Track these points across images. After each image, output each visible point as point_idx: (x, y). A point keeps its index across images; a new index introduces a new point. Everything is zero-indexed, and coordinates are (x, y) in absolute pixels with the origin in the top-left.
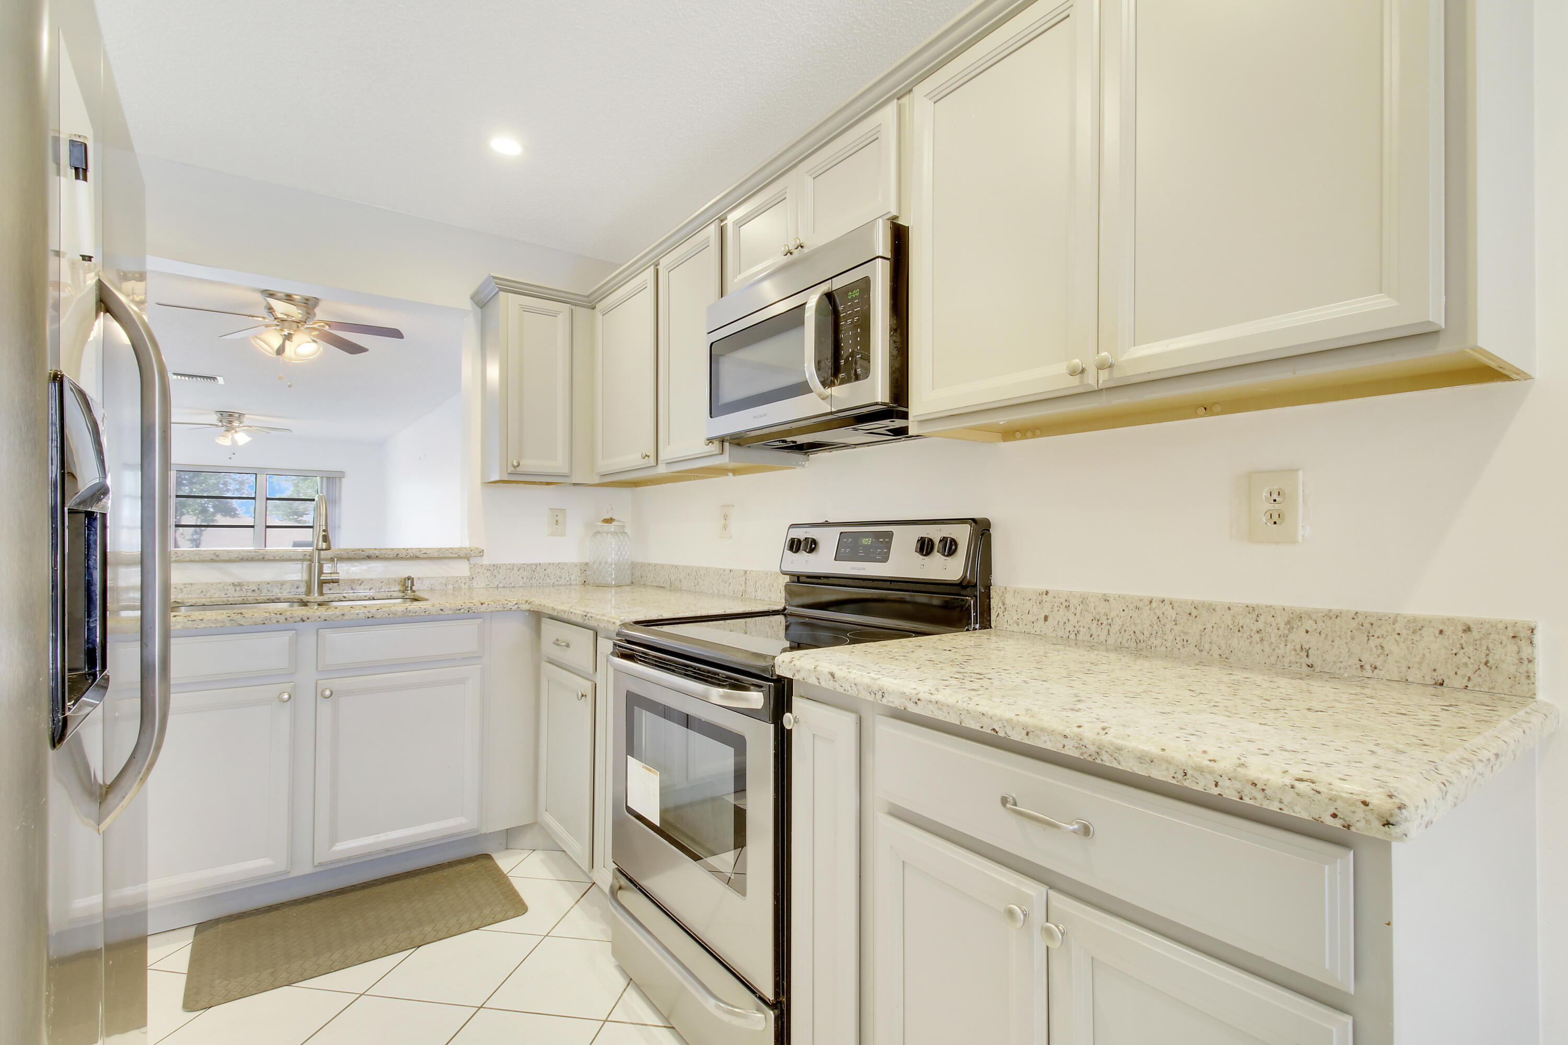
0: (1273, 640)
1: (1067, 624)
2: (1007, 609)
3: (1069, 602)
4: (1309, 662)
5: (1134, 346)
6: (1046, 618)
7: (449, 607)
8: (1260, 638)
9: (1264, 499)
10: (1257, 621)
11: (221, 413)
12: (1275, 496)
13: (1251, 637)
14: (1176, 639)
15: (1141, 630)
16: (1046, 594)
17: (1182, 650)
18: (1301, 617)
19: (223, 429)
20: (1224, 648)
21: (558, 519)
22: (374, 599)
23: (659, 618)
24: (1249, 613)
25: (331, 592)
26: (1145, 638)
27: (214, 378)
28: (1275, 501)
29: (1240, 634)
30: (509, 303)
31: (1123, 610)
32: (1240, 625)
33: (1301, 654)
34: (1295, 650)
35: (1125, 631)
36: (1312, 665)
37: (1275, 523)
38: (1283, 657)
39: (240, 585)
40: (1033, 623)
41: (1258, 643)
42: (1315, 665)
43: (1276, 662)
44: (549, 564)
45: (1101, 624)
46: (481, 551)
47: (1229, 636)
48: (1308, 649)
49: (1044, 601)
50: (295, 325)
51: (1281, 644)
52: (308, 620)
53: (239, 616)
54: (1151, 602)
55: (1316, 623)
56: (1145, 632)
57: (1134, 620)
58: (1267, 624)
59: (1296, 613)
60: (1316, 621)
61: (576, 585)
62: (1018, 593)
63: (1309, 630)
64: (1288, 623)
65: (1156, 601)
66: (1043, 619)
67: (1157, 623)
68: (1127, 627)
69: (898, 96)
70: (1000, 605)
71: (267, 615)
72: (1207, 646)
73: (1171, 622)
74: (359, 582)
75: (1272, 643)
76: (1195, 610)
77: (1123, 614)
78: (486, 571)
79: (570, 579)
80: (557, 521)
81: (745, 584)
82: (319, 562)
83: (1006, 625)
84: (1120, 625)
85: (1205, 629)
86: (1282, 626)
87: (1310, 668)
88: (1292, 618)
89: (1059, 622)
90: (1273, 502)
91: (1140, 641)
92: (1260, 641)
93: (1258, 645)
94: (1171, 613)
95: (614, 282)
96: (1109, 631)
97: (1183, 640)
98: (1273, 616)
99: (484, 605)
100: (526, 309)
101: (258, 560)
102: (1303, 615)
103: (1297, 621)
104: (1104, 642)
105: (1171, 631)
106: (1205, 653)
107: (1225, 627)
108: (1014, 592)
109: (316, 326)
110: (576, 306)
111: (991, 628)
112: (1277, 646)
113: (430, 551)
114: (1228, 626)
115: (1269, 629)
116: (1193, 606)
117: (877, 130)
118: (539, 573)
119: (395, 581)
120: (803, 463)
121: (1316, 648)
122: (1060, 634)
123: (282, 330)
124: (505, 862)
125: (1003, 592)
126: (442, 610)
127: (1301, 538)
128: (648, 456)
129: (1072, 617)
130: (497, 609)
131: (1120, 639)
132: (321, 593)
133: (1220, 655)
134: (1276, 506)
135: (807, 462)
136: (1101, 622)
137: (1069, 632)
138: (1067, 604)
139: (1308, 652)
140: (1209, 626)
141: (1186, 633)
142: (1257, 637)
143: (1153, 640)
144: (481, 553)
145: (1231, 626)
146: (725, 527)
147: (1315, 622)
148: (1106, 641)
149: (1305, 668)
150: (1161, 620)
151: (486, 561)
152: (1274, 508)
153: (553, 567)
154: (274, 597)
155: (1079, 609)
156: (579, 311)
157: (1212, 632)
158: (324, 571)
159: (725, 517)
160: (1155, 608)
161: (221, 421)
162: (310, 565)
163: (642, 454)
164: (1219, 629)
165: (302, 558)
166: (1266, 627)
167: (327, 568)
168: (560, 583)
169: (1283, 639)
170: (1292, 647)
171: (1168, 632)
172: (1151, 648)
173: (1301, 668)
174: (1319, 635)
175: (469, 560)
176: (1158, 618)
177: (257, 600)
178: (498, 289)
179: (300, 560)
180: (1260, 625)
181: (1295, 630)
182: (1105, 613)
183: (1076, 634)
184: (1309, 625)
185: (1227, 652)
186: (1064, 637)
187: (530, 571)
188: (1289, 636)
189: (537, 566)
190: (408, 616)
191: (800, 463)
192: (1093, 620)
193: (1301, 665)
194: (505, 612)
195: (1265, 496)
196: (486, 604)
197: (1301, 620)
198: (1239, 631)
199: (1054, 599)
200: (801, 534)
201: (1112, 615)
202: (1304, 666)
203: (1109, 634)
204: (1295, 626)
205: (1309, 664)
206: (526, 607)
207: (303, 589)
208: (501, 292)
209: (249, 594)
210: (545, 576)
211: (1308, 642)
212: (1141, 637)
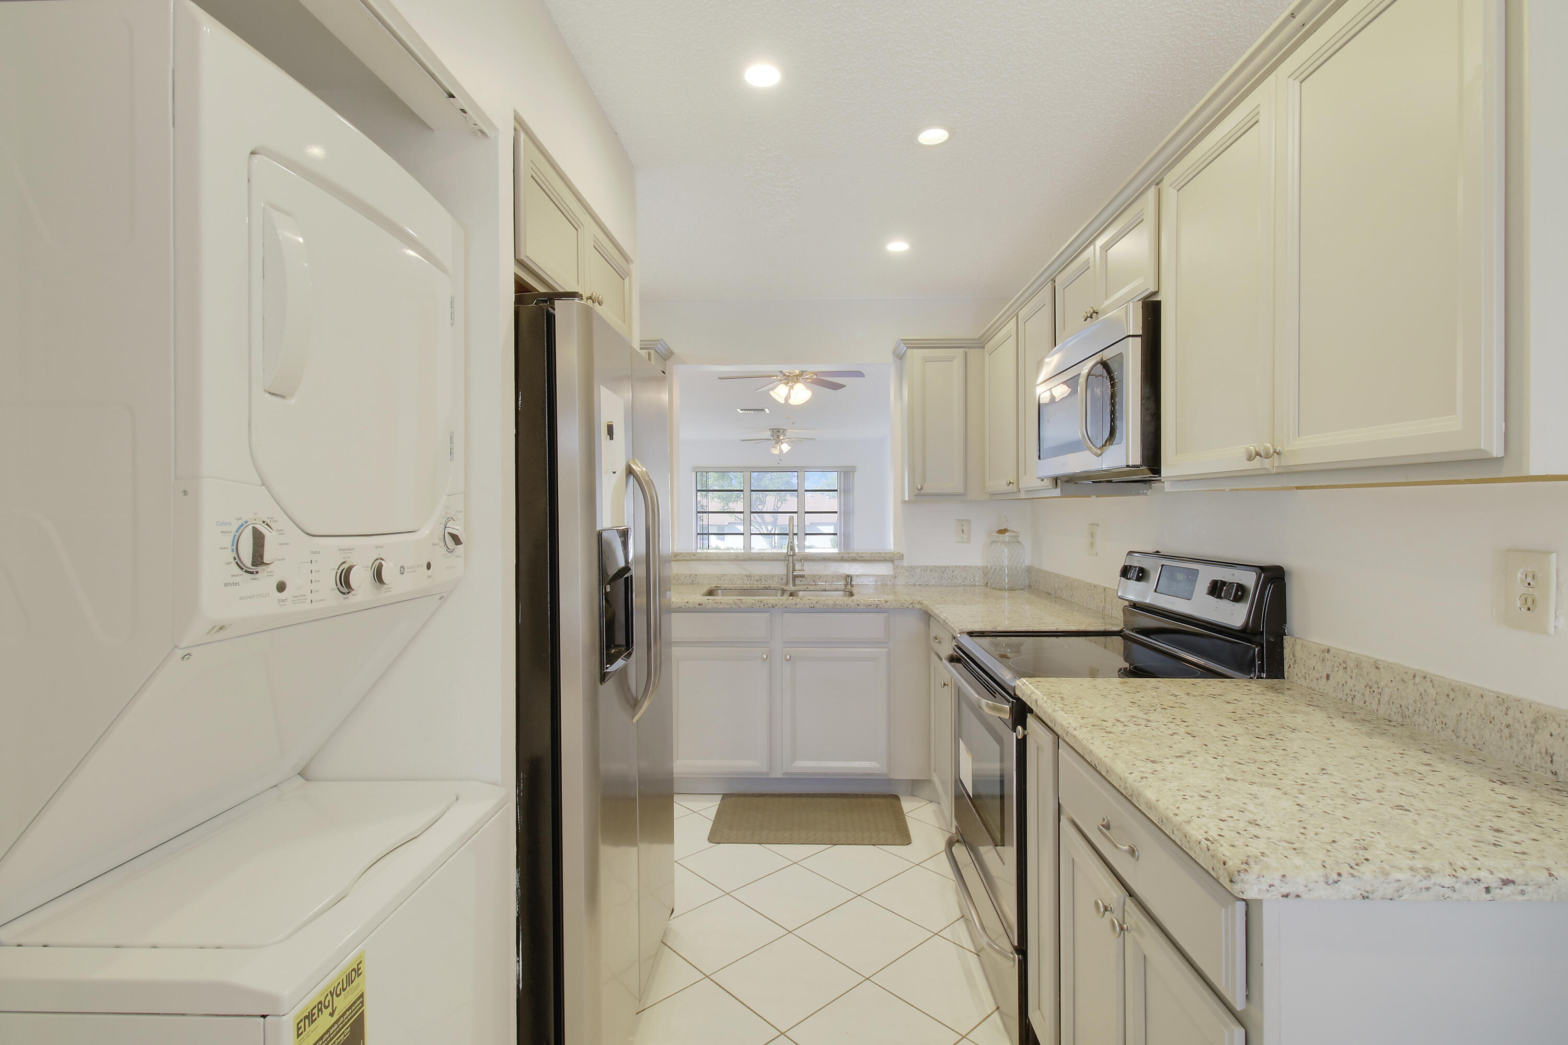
0: (1521, 738)
1: (1345, 686)
2: (1297, 661)
3: (1346, 664)
4: (1554, 768)
5: (1298, 437)
6: (1328, 676)
7: (863, 603)
8: (1508, 733)
9: (1519, 581)
10: (1507, 714)
11: (773, 430)
12: (1529, 580)
13: (1501, 731)
14: (1436, 720)
15: (1407, 704)
16: (1328, 652)
17: (1441, 733)
18: (1546, 718)
19: (774, 441)
20: (1477, 738)
21: (963, 528)
22: (826, 591)
23: (993, 630)
24: (1500, 705)
25: (802, 583)
26: (1410, 714)
27: (763, 410)
28: (1529, 584)
29: (1491, 726)
30: (915, 356)
31: (1391, 681)
32: (1492, 716)
33: (1546, 758)
34: (1541, 753)
35: (1393, 703)
36: (1556, 772)
37: (1529, 609)
38: (1530, 758)
39: (750, 576)
40: (1317, 679)
41: (1507, 739)
42: (1559, 773)
43: (1524, 762)
44: (956, 567)
45: (1374, 691)
46: (901, 555)
47: (1482, 726)
48: (1552, 754)
49: (1326, 659)
50: (795, 378)
51: (1527, 743)
52: (776, 607)
53: (740, 601)
54: (1414, 676)
55: (1560, 727)
56: (1410, 708)
57: (1400, 693)
58: (1515, 719)
59: (1542, 712)
60: (1559, 724)
61: (980, 586)
62: (1305, 647)
63: (1554, 734)
64: (1534, 722)
65: (1419, 676)
66: (1325, 677)
67: (1420, 700)
68: (1395, 699)
69: (1156, 182)
70: (1291, 656)
71: (754, 601)
72: (1463, 732)
73: (1432, 701)
74: (819, 577)
75: (1520, 741)
76: (1452, 692)
77: (1391, 685)
78: (905, 571)
79: (974, 580)
80: (963, 530)
81: (1105, 600)
82: (793, 563)
83: (1296, 678)
84: (1388, 696)
85: (1461, 714)
86: (1529, 724)
87: (1553, 776)
88: (1538, 717)
89: (1338, 682)
90: (1527, 585)
91: (1405, 716)
92: (1510, 737)
93: (1508, 740)
94: (1432, 691)
95: (992, 330)
96: (1379, 700)
97: (1442, 722)
98: (1521, 712)
99: (888, 603)
100: (926, 360)
101: (759, 560)
102: (1548, 716)
103: (1542, 722)
104: (1376, 711)
105: (1432, 711)
106: (1461, 740)
107: (1478, 716)
108: (1302, 645)
109: (807, 376)
110: (970, 348)
111: (1284, 678)
112: (1524, 746)
113: (865, 555)
114: (1481, 715)
115: (1516, 725)
116: (1451, 687)
117: (1141, 214)
118: (948, 574)
119: (842, 577)
120: (1145, 491)
121: (1559, 755)
122: (1340, 696)
123: (788, 383)
124: (908, 805)
125: (1293, 644)
126: (858, 605)
127: (1553, 629)
128: (1013, 483)
129: (1349, 680)
130: (897, 607)
131: (1388, 711)
132: (794, 585)
133: (1474, 745)
134: (1530, 590)
135: (1150, 491)
136: (1373, 689)
137: (1347, 695)
138: (1345, 666)
139: (1552, 758)
140: (1464, 712)
141: (1445, 716)
142: (1506, 732)
143: (1416, 717)
144: (901, 557)
145: (1484, 716)
146: (1092, 545)
147: (1558, 726)
148: (1377, 710)
149: (1550, 775)
150: (1424, 697)
151: (906, 563)
152: (1528, 593)
153: (960, 569)
154: (767, 586)
155: (1355, 671)
156: (972, 353)
157: (1467, 718)
158: (796, 569)
159: (1092, 536)
160: (1418, 684)
161: (773, 436)
162: (787, 564)
163: (1007, 481)
164: (1473, 716)
165: (783, 558)
166: (1514, 722)
167: (798, 566)
168: (966, 584)
169: (1529, 738)
170: (1538, 750)
171: (1429, 711)
172: (1415, 725)
173: (1545, 774)
174: (1562, 740)
175: (893, 562)
176: (1421, 695)
177: (758, 587)
178: (905, 348)
179: (783, 560)
180: (1509, 720)
181: (1540, 730)
182: (1376, 681)
183: (1352, 698)
184: (1553, 727)
185: (1480, 743)
186: (1343, 699)
187: (940, 573)
188: (1535, 736)
189: (946, 568)
190: (836, 608)
191: (1141, 492)
192: (1366, 686)
193: (1546, 771)
194: (902, 609)
195: (1520, 578)
196: (890, 602)
197: (1546, 721)
198: (1490, 722)
199: (1334, 658)
200: (1136, 562)
201: (1382, 684)
202: (1549, 771)
203: (1379, 704)
204: (1541, 727)
205: (1553, 771)
206: (918, 606)
207: (784, 581)
208: (908, 350)
209: (755, 582)
210: (953, 577)
211: (1552, 746)
212: (1407, 712)
